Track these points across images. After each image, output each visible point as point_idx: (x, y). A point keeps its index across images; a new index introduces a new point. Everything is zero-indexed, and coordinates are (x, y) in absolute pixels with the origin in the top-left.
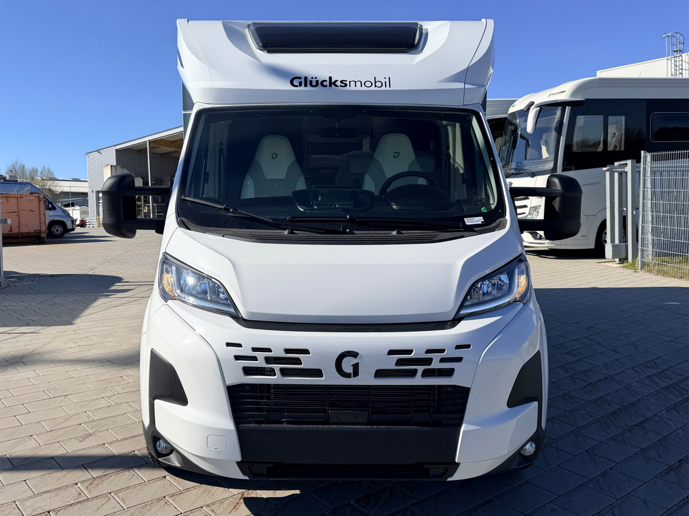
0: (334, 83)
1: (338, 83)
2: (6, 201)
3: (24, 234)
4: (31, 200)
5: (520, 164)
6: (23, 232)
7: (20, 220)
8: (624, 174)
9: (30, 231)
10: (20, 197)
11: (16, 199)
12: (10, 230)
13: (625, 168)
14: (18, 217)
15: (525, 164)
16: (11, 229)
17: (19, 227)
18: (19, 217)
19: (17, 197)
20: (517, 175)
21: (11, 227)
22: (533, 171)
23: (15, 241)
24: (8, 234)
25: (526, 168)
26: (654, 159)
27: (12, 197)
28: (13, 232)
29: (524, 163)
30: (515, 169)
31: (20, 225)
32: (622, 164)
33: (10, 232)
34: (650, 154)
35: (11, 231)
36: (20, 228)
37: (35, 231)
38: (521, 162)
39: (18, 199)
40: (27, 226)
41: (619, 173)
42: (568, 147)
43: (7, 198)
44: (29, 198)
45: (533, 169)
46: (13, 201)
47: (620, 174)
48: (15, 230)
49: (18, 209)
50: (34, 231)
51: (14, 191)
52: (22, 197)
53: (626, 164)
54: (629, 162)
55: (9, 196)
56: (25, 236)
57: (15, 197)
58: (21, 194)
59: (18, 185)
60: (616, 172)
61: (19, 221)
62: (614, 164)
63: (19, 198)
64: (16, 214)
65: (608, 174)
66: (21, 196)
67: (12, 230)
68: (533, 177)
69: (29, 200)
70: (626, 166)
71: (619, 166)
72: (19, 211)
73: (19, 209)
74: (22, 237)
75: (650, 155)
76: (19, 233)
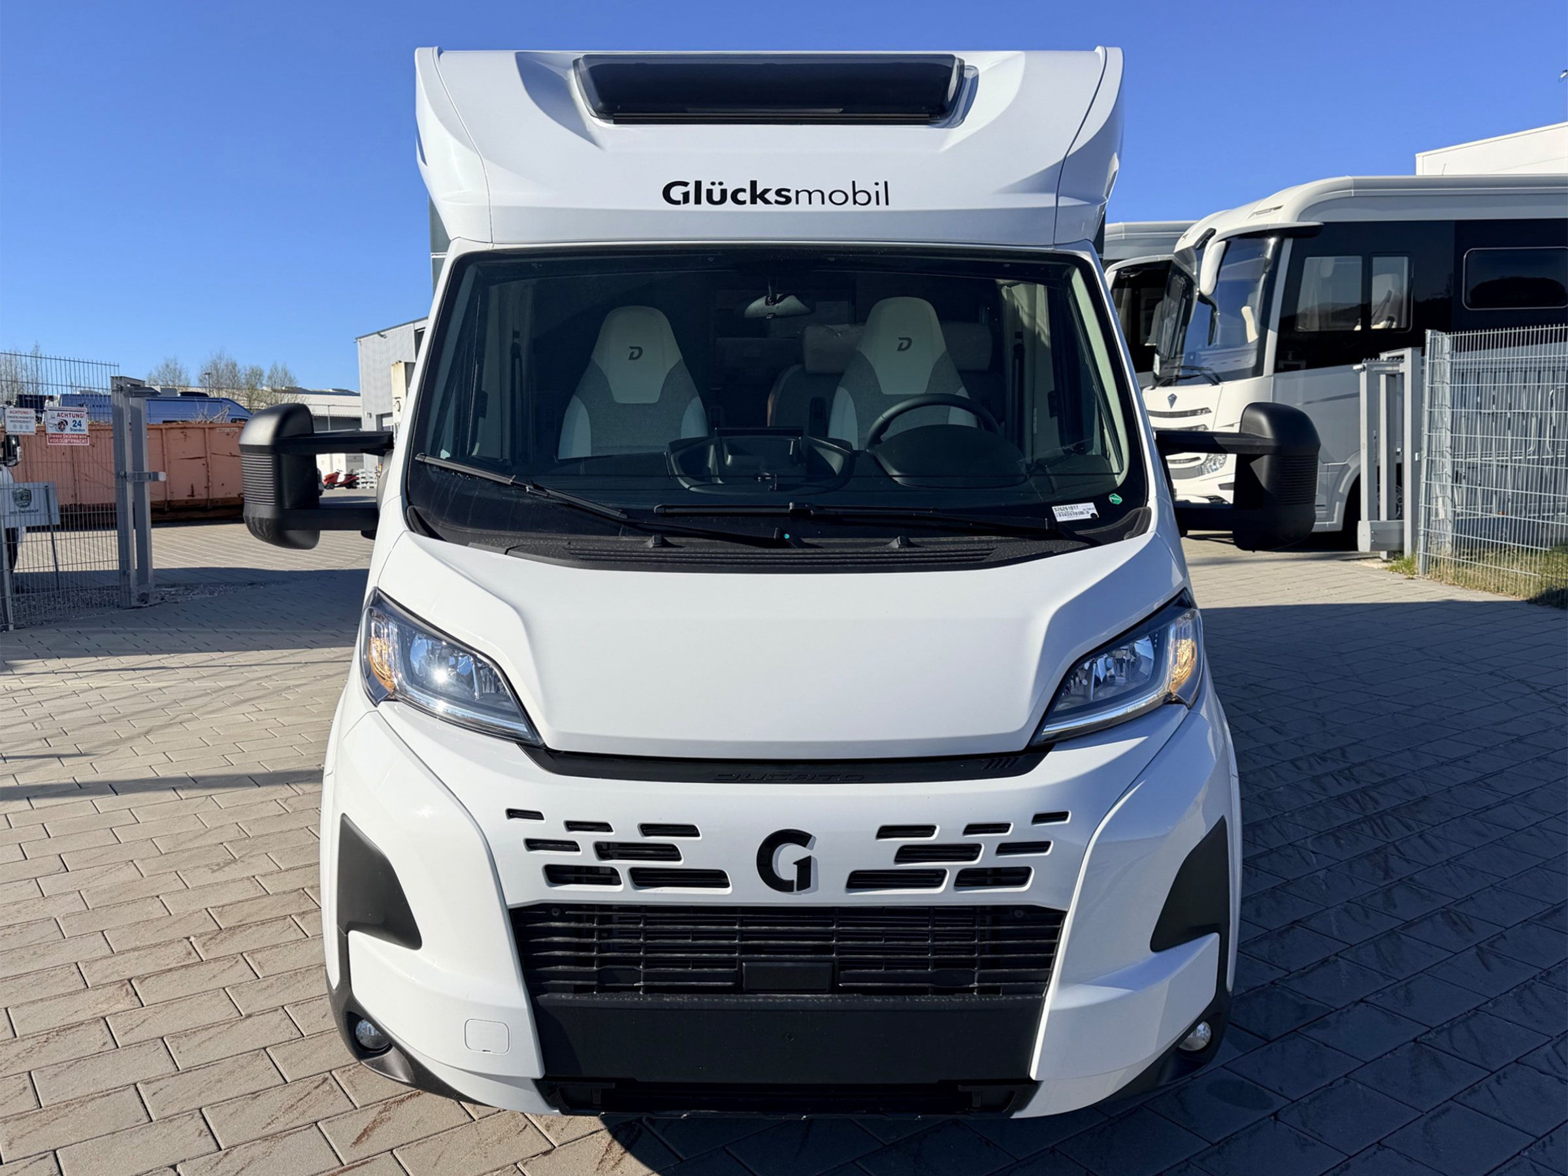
0: (762, 196)
1: (771, 196)
2: (182, 436)
3: (217, 502)
4: (231, 435)
5: (1192, 358)
6: (215, 497)
7: (210, 474)
8: (1398, 377)
9: (229, 496)
10: (209, 428)
11: (200, 432)
12: (189, 493)
13: (1401, 365)
14: (205, 466)
15: (1203, 358)
16: (193, 492)
17: (207, 487)
18: (208, 467)
19: (204, 429)
20: (1188, 380)
21: (192, 487)
22: (1217, 371)
23: (201, 515)
24: (187, 502)
25: (1205, 365)
26: (1458, 347)
27: (193, 428)
28: (195, 498)
29: (1201, 356)
30: (1183, 367)
31: (210, 484)
32: (1393, 357)
33: (191, 498)
34: (1449, 336)
35: (192, 495)
36: (210, 489)
37: (239, 495)
38: (1194, 354)
39: (205, 432)
40: (223, 485)
41: (1388, 376)
42: (1287, 324)
43: (185, 430)
44: (227, 430)
45: (1218, 369)
46: (195, 437)
47: (1392, 377)
48: (201, 495)
49: (206, 453)
50: (237, 496)
51: (198, 415)
52: (213, 428)
53: (1402, 357)
54: (1407, 352)
55: (188, 426)
56: (219, 504)
57: (199, 428)
58: (211, 422)
59: (207, 403)
60: (1383, 372)
61: (208, 476)
62: (1378, 357)
63: (207, 430)
64: (203, 461)
65: (1363, 376)
66: (211, 426)
67: (195, 493)
68: (1217, 384)
69: (228, 434)
70: (1403, 362)
71: (1387, 361)
72: (208, 455)
73: (208, 451)
74: (215, 508)
75: (1450, 338)
76: (207, 500)
